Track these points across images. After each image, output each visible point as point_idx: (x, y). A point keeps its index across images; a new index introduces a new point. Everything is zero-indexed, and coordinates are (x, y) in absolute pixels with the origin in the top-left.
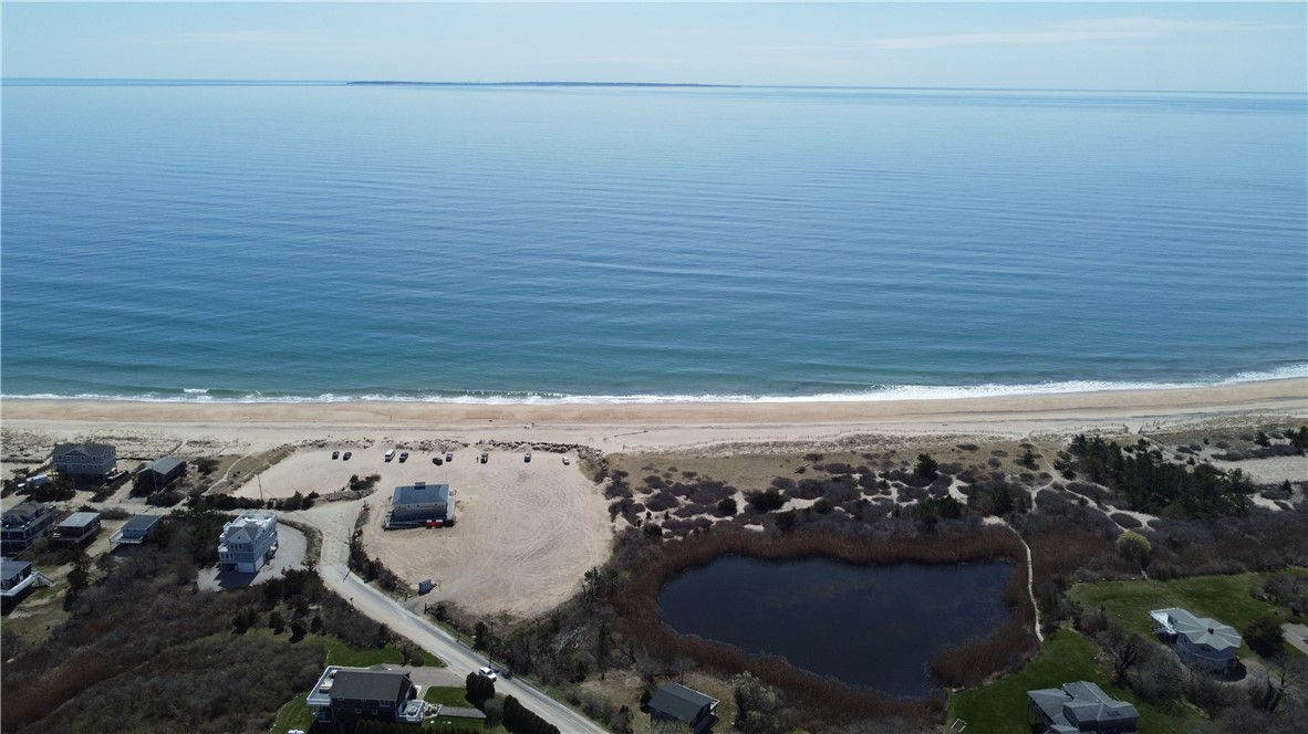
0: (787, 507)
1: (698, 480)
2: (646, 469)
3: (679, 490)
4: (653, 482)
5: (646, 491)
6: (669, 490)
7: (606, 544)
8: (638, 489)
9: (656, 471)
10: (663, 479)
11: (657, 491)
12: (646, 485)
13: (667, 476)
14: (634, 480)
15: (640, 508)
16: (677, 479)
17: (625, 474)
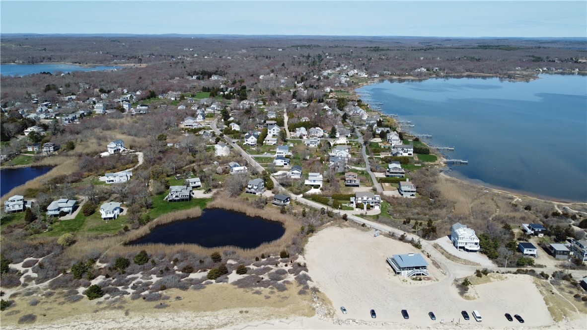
0: (205, 274)
1: (253, 290)
2: (286, 298)
3: (266, 284)
4: (282, 288)
5: (288, 282)
6: (272, 284)
7: (307, 252)
8: (292, 283)
9: (279, 296)
10: (275, 290)
11: (280, 282)
12: (287, 286)
13: (272, 293)
14: (294, 289)
15: (290, 271)
16: (266, 291)
17: (300, 293)
